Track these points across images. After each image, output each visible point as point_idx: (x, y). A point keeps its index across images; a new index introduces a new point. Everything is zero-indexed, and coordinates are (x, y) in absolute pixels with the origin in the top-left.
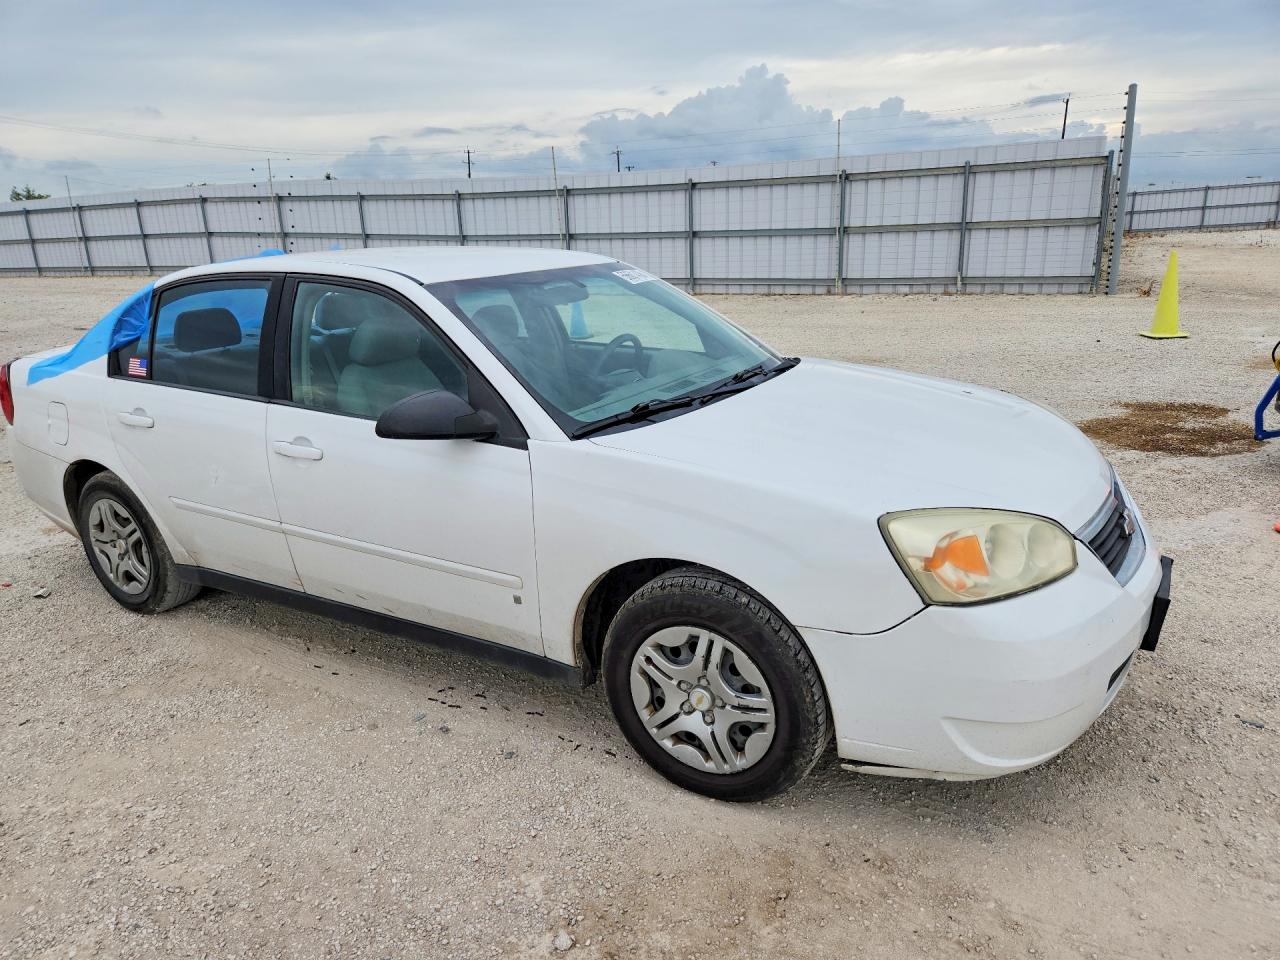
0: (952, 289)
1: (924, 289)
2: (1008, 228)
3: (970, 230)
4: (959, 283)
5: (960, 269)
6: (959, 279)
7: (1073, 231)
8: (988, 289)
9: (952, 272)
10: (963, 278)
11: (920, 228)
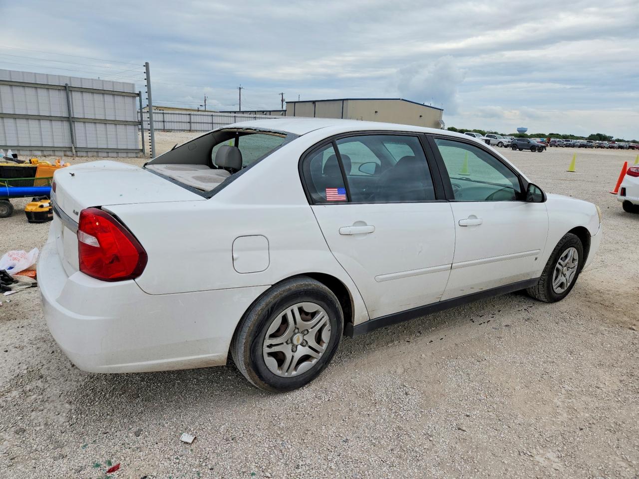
0: (69, 153)
1: (51, 153)
2: (106, 124)
3: (74, 122)
4: (74, 150)
5: (73, 142)
6: (73, 148)
7: (128, 127)
8: (90, 154)
9: (67, 143)
10: (75, 148)
11: (43, 118)
